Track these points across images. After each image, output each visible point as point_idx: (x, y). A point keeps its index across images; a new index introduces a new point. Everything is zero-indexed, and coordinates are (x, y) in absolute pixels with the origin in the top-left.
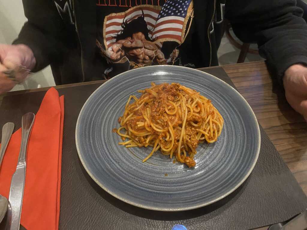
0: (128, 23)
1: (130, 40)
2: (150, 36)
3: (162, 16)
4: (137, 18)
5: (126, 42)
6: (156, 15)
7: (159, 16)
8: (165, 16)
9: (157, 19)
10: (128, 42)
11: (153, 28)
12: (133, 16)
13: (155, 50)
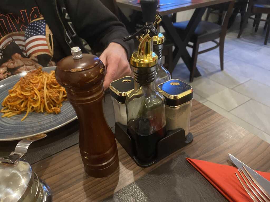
0: (4, 48)
1: (11, 61)
2: (25, 54)
3: (28, 38)
4: (9, 44)
5: (9, 64)
6: (23, 38)
7: (25, 38)
8: (30, 37)
9: (25, 41)
10: (11, 64)
11: (25, 47)
12: (6, 43)
13: (34, 64)
